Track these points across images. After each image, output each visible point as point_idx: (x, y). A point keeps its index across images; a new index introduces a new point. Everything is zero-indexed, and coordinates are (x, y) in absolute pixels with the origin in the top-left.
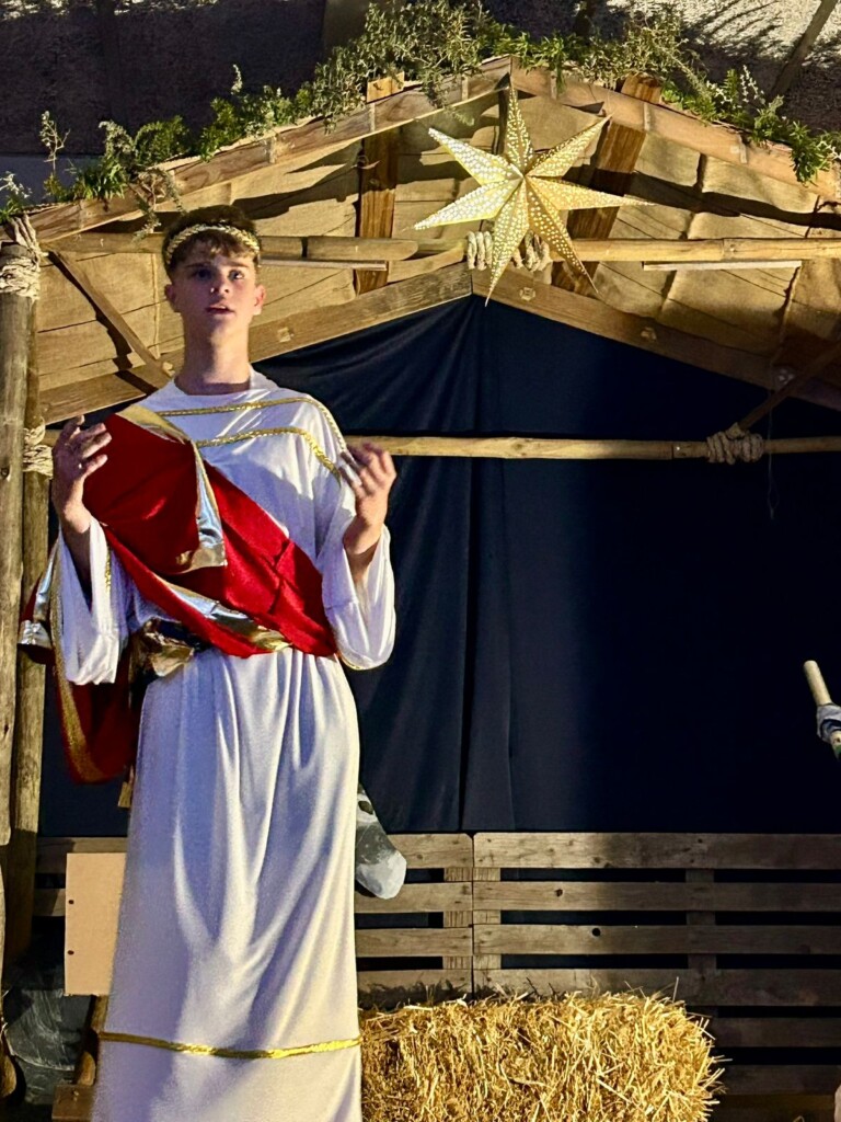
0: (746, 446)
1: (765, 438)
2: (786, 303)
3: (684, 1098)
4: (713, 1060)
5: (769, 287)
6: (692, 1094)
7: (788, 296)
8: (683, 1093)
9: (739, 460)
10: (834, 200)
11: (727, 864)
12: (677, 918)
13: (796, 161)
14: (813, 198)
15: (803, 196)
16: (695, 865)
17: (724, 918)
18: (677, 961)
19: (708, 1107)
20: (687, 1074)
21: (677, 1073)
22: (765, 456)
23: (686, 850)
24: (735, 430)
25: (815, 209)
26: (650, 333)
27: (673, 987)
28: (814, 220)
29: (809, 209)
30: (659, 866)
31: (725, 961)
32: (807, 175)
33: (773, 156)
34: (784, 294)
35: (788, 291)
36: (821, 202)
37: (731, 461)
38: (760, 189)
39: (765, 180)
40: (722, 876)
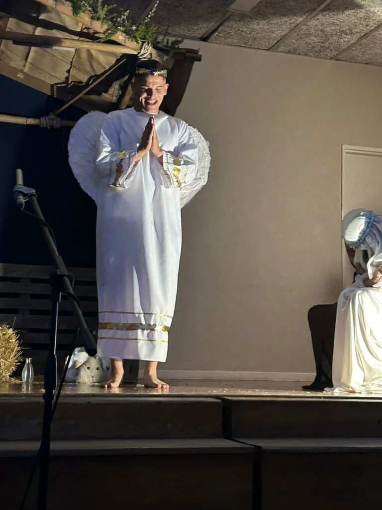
0: (55, 122)
1: (62, 120)
2: (71, 68)
3: (6, 362)
4: (19, 349)
5: (65, 60)
6: (10, 360)
7: (71, 65)
8: (6, 360)
9: (52, 127)
10: (88, 27)
11: (37, 277)
12: (16, 295)
13: (73, 8)
14: (80, 25)
15: (77, 24)
16: (24, 276)
17: (34, 296)
18: (15, 311)
19: (16, 365)
20: (9, 353)
21: (5, 352)
22: (62, 127)
23: (21, 271)
24: (52, 116)
25: (82, 30)
26: (21, 75)
27: (13, 321)
28: (81, 34)
29: (79, 30)
30: (11, 276)
31: (33, 312)
32: (77, 14)
33: (65, 6)
34: (70, 64)
35: (71, 62)
36: (84, 27)
37: (49, 128)
38: (61, 19)
39: (63, 15)
40: (34, 281)
